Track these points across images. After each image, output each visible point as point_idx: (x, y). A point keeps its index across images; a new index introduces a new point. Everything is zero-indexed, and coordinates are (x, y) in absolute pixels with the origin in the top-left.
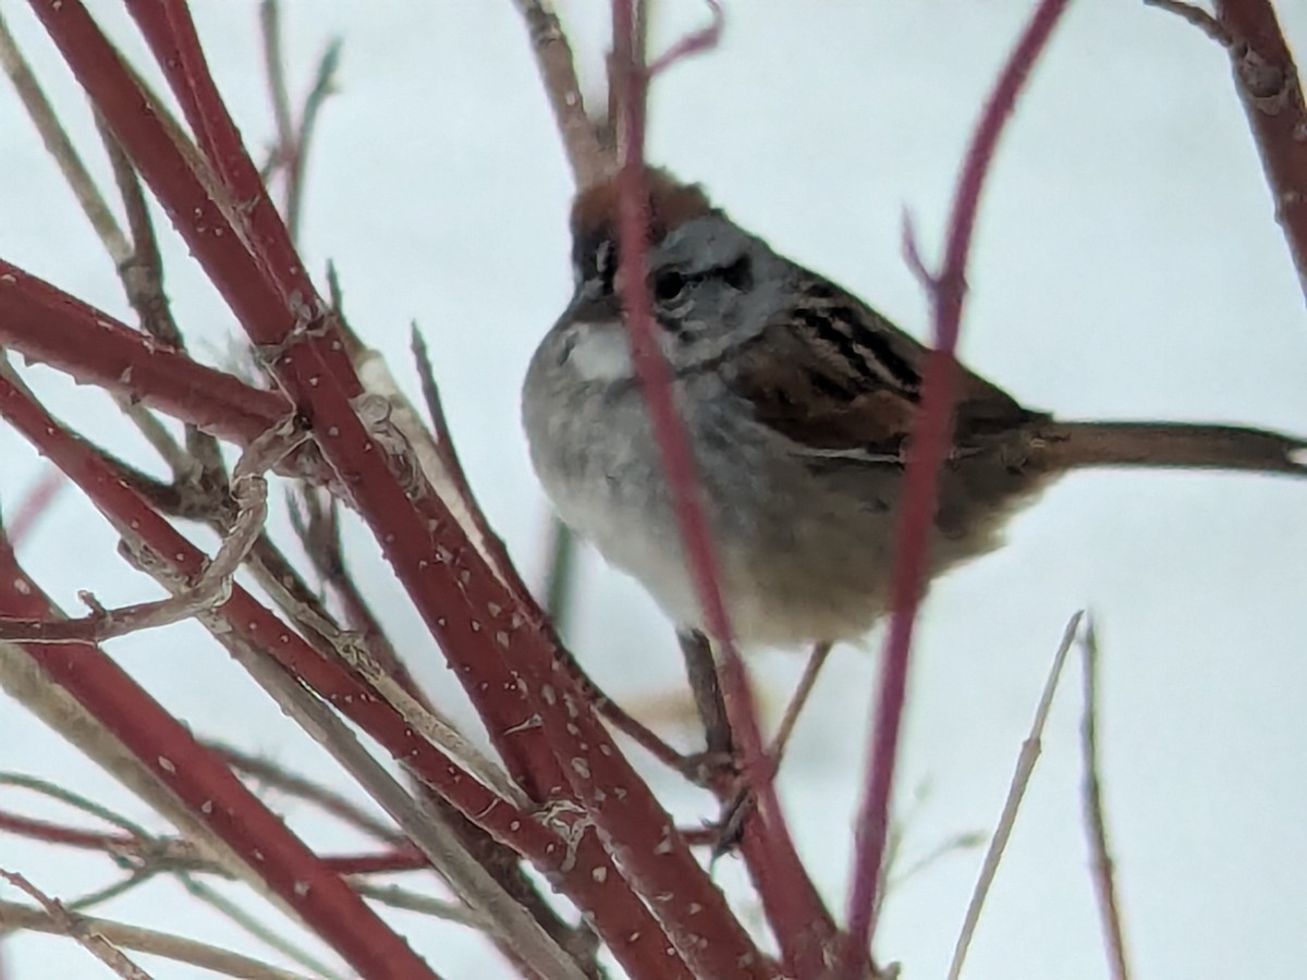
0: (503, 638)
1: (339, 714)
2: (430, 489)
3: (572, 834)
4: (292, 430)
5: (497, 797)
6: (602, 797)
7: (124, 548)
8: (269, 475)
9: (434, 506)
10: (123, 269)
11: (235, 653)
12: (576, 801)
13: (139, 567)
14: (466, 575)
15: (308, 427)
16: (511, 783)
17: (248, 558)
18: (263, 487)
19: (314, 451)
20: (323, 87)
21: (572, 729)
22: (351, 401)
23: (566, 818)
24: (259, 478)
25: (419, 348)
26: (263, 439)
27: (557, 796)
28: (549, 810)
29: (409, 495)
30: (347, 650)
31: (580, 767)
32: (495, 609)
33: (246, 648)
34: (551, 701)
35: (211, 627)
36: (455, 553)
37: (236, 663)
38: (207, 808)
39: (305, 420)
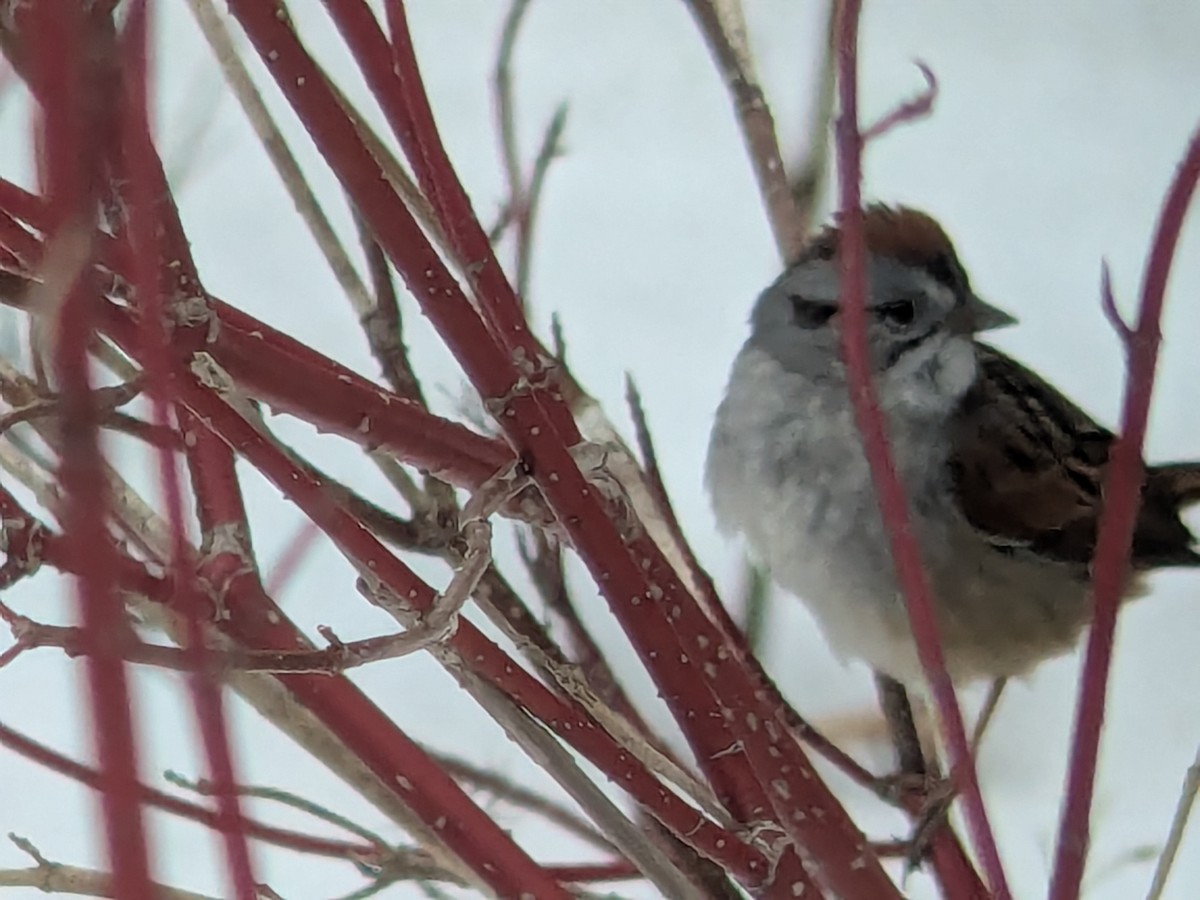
0: (710, 669)
1: (559, 739)
2: (644, 531)
3: (773, 852)
4: (515, 476)
5: (704, 817)
6: (800, 816)
7: (362, 586)
8: (495, 518)
9: (647, 547)
10: (366, 321)
11: (464, 684)
12: (776, 821)
13: (375, 603)
14: (677, 611)
15: (530, 473)
16: (718, 805)
17: (475, 594)
18: (488, 528)
19: (536, 496)
20: (550, 150)
21: (774, 752)
22: (570, 449)
23: (769, 837)
24: (484, 521)
25: (633, 398)
26: (489, 484)
27: (758, 816)
28: (751, 829)
29: (623, 537)
30: (565, 680)
31: (782, 790)
32: (703, 641)
33: (475, 679)
34: (754, 728)
35: (442, 659)
36: (666, 590)
37: (465, 692)
38: (441, 822)
39: (527, 467)
